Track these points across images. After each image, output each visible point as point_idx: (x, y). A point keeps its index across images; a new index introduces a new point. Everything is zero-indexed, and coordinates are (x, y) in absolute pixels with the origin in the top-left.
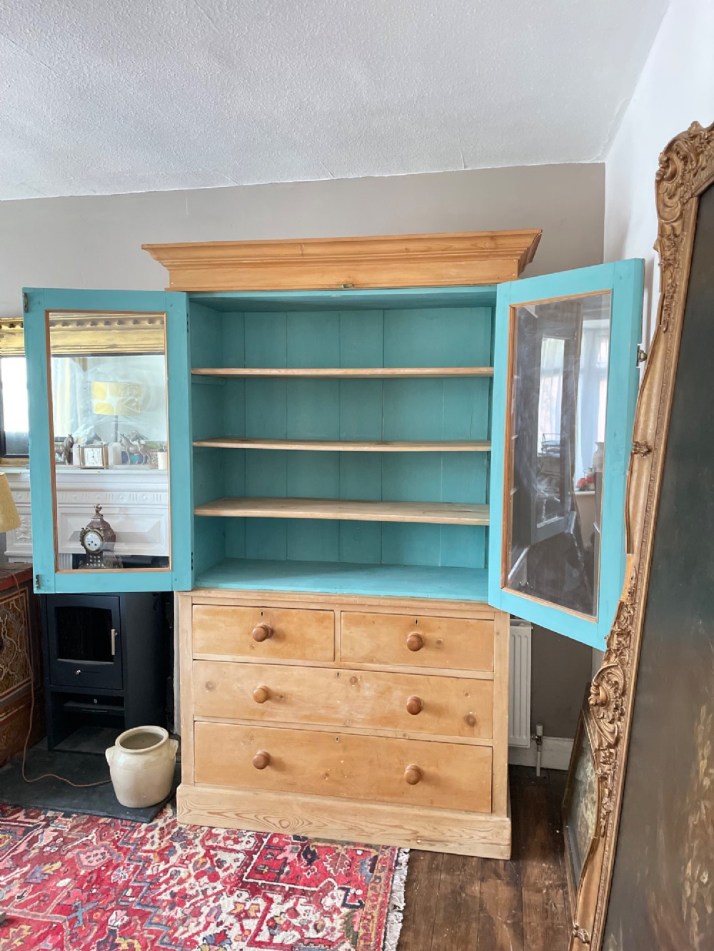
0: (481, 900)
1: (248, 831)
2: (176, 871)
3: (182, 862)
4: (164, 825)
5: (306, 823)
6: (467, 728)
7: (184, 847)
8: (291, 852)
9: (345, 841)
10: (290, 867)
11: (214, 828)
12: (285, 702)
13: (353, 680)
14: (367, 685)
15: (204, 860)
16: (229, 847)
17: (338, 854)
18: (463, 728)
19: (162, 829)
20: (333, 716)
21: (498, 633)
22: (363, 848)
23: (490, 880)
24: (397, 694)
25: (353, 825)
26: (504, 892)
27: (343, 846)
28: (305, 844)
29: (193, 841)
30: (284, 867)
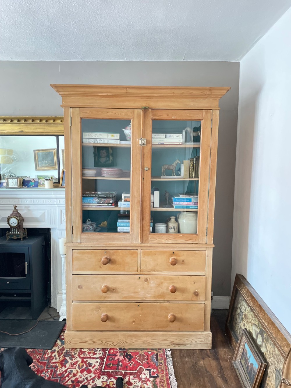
0: (205, 367)
1: (98, 349)
2: (70, 370)
3: (72, 366)
4: (59, 350)
5: (125, 342)
6: (195, 297)
7: (71, 359)
8: (120, 356)
9: (142, 349)
10: (122, 363)
11: (82, 349)
12: (115, 292)
13: (146, 280)
14: (152, 282)
15: (82, 364)
16: (92, 357)
17: (141, 354)
18: (193, 297)
19: (58, 352)
20: (137, 296)
21: (208, 256)
22: (150, 351)
23: (206, 358)
24: (165, 284)
25: (146, 341)
26: (214, 363)
27: (142, 351)
28: (125, 352)
29: (74, 356)
30: (119, 363)
